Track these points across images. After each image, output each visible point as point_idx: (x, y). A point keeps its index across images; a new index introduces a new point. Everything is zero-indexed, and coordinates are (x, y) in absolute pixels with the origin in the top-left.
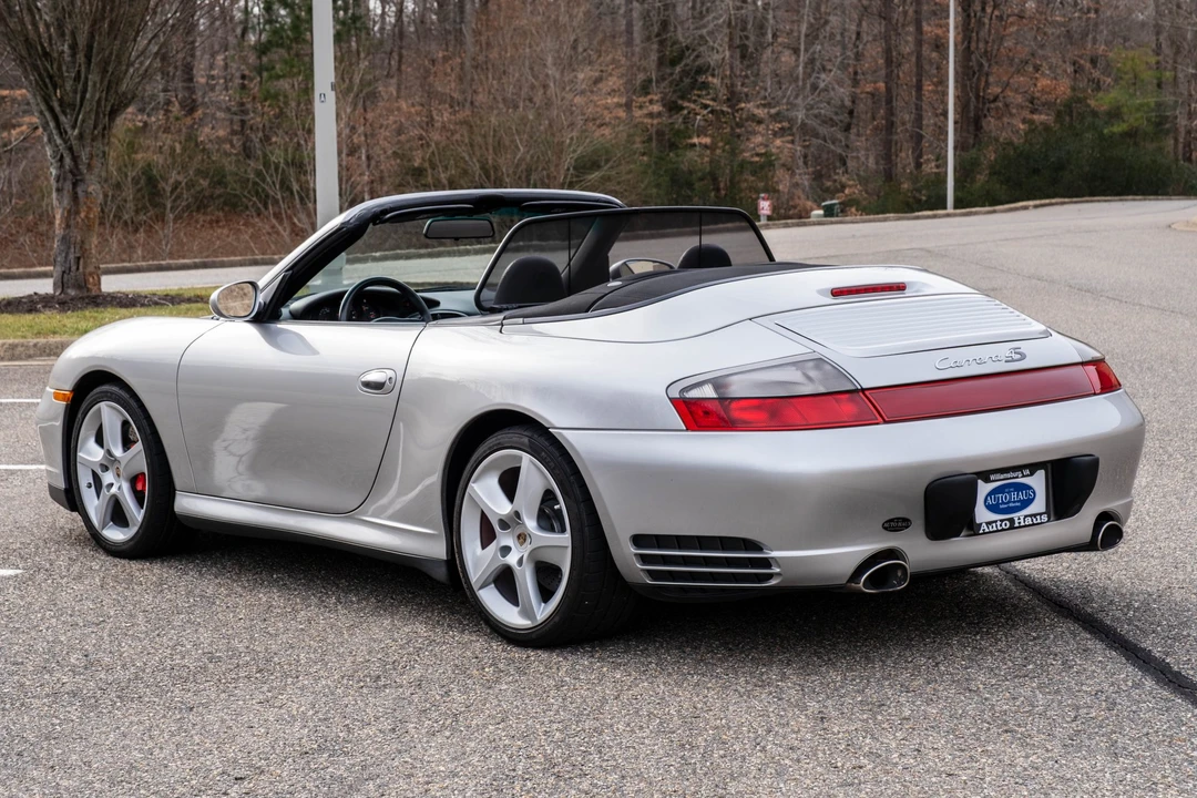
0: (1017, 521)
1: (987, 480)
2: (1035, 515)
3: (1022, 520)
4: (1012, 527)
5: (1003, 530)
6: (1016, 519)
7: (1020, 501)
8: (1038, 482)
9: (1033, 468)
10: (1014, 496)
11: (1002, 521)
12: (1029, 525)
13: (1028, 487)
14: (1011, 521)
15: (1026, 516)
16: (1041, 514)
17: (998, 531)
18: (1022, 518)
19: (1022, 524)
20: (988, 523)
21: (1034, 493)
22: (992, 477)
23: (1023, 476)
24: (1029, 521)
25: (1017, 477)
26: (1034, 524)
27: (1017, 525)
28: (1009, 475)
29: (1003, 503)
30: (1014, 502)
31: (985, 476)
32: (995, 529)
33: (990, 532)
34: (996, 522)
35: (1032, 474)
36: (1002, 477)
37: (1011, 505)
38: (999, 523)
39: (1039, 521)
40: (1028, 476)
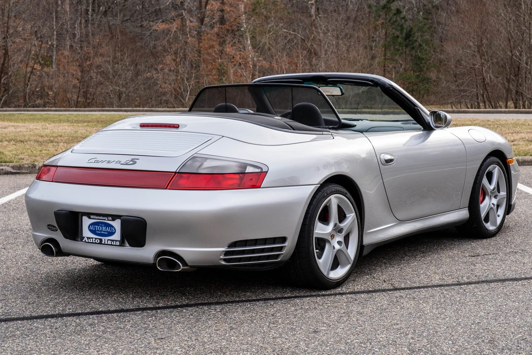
0: (103, 241)
1: (90, 218)
2: (113, 241)
3: (106, 241)
4: (100, 243)
5: (96, 243)
6: (103, 240)
7: (107, 232)
8: (117, 224)
9: (114, 217)
10: (104, 228)
11: (96, 239)
12: (110, 245)
13: (111, 226)
14: (101, 240)
15: (108, 240)
16: (116, 241)
17: (93, 243)
18: (106, 240)
19: (106, 243)
20: (88, 238)
21: (115, 229)
22: (92, 217)
23: (108, 220)
24: (109, 242)
25: (105, 220)
26: (112, 245)
27: (103, 243)
28: (100, 218)
29: (98, 230)
30: (104, 231)
31: (89, 215)
32: (91, 241)
33: (88, 242)
34: (93, 238)
35: (113, 220)
36: (97, 218)
37: (102, 232)
38: (94, 239)
39: (115, 244)
40: (110, 220)
